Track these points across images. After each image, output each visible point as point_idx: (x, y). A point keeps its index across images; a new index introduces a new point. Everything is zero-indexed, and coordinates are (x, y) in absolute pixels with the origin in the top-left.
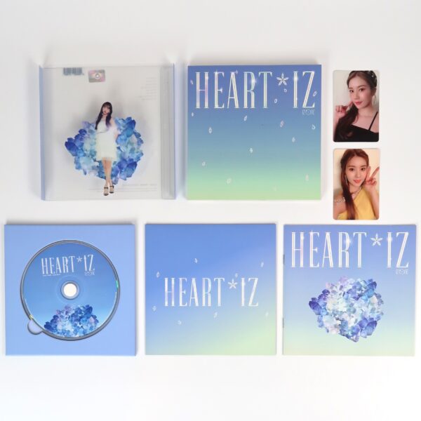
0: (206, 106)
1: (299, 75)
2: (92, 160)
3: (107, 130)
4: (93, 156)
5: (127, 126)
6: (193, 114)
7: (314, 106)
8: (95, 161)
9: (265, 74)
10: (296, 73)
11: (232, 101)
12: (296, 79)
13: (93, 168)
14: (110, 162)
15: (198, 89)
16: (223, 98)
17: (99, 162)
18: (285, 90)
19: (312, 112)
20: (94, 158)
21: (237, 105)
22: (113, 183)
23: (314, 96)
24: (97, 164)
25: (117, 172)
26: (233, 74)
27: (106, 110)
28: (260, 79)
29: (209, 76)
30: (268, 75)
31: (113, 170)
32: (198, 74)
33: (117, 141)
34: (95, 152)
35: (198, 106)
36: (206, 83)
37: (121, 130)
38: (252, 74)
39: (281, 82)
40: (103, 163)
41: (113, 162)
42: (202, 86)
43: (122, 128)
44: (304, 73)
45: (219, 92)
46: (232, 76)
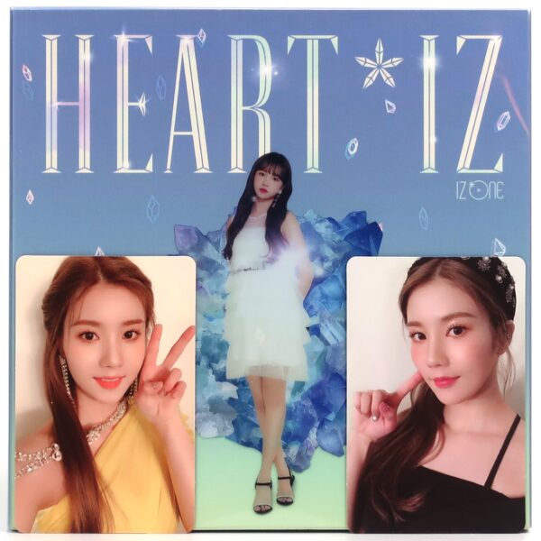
0: (84, 162)
1: (444, 49)
2: (211, 378)
3: (272, 261)
4: (213, 360)
5: (347, 246)
6: (30, 197)
7: (499, 167)
8: (221, 377)
9: (313, 44)
10: (429, 43)
11: (185, 145)
12: (430, 62)
13: (215, 406)
14: (282, 384)
15: (52, 101)
16: (148, 134)
17: (234, 382)
18: (391, 106)
19: (495, 191)
20: (219, 366)
21: (202, 163)
22: (291, 467)
23: (500, 127)
24: (228, 390)
25: (307, 423)
26: (186, 42)
27: (269, 184)
28: (292, 65)
29: (94, 47)
30: (325, 46)
31: (290, 414)
32: (52, 44)
33: (307, 305)
34: (223, 346)
35: (52, 163)
36: (84, 79)
37: (323, 259)
38: (263, 44)
39: (373, 75)
40: (254, 387)
41: (290, 384)
42: (68, 87)
43: (328, 252)
44: (460, 42)
45: (134, 112)
46: (182, 51)
